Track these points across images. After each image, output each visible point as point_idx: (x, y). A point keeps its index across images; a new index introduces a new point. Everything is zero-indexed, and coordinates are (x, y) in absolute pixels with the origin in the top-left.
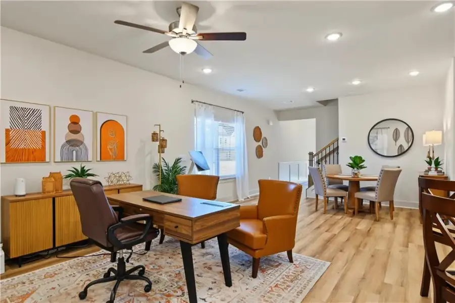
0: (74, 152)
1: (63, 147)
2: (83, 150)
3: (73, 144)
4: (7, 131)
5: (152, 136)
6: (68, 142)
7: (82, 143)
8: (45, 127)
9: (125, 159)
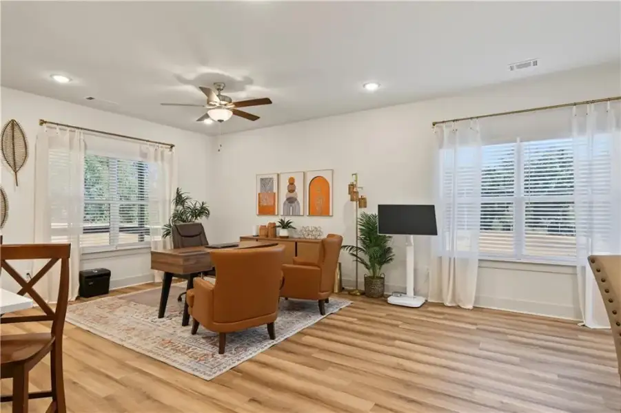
0: (291, 208)
1: (284, 204)
2: (297, 207)
3: (291, 200)
4: (259, 194)
5: (349, 188)
6: (288, 199)
7: (296, 199)
8: (275, 190)
9: (331, 214)
